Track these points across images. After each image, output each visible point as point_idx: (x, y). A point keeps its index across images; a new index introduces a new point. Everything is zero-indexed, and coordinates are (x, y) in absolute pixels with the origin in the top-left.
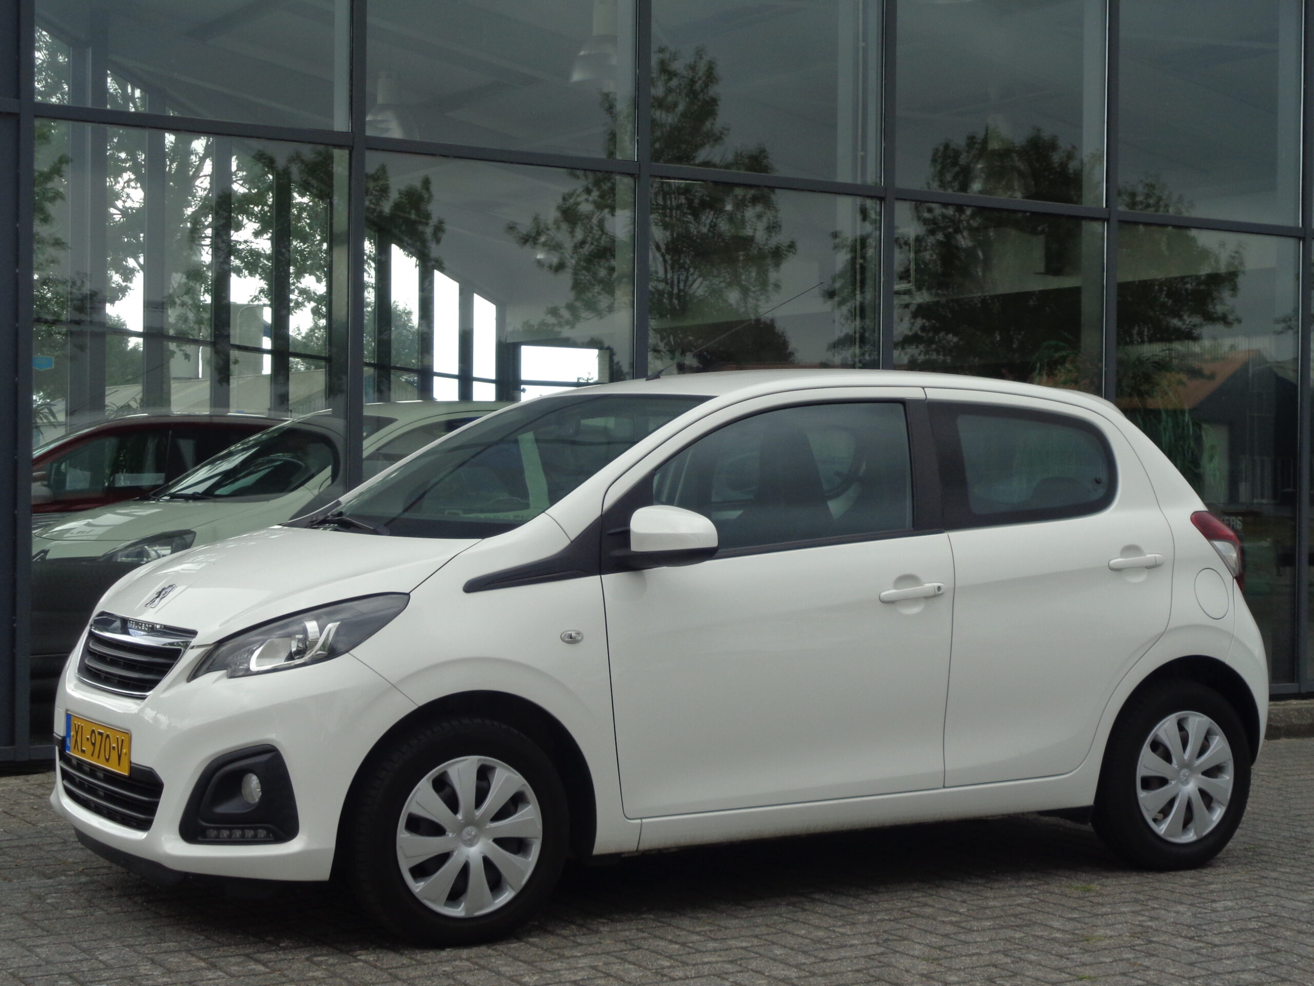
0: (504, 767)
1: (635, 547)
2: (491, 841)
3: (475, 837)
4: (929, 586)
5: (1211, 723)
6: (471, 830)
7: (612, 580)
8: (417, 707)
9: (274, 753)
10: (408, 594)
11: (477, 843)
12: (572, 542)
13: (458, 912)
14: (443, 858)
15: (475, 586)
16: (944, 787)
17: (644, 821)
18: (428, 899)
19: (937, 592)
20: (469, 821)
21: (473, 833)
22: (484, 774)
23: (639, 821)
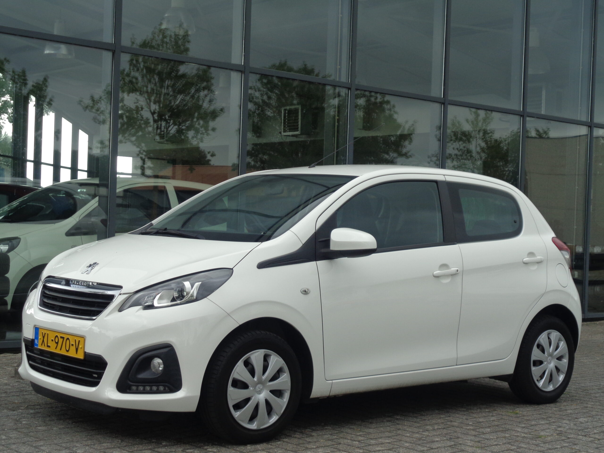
0: (275, 354)
1: (333, 247)
2: (269, 392)
3: (262, 389)
4: (453, 269)
5: (560, 335)
6: (260, 386)
7: (321, 264)
8: (239, 325)
9: (171, 347)
10: (232, 269)
11: (263, 392)
12: (303, 245)
13: (254, 426)
14: (247, 400)
15: (262, 265)
16: (456, 365)
17: (333, 381)
18: (240, 420)
19: (457, 273)
20: (260, 382)
21: (261, 388)
22: (266, 358)
23: (331, 381)
